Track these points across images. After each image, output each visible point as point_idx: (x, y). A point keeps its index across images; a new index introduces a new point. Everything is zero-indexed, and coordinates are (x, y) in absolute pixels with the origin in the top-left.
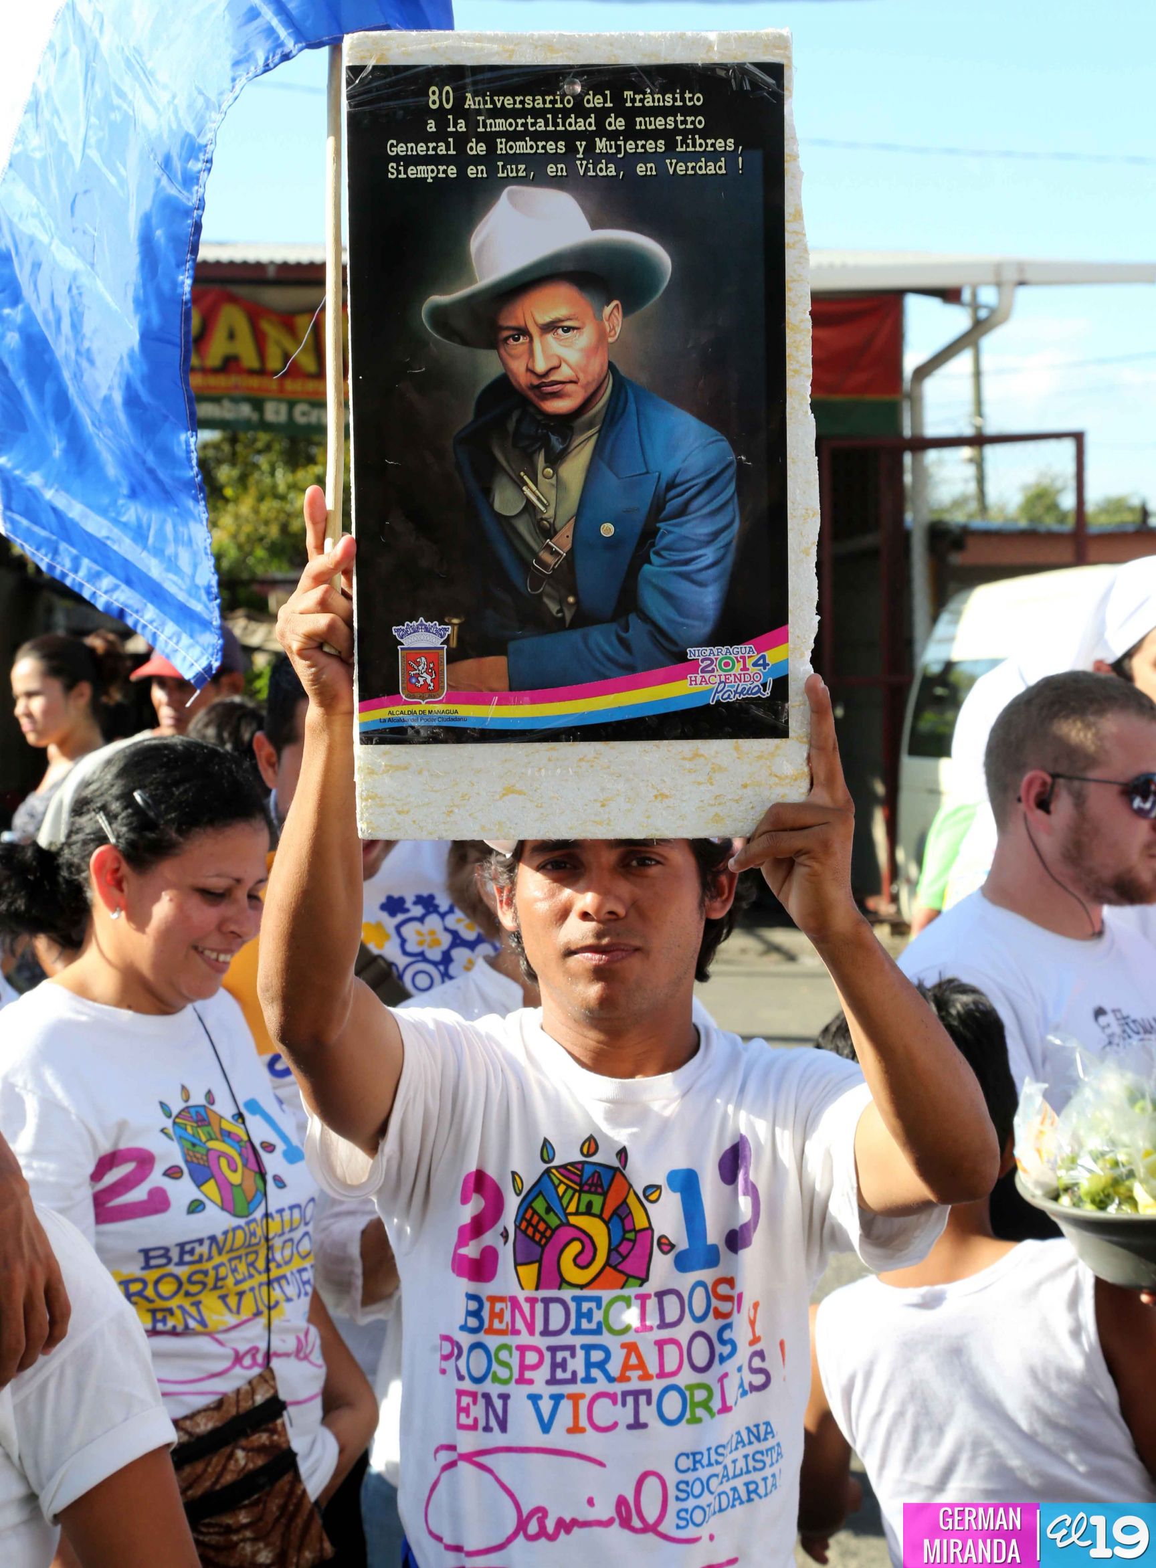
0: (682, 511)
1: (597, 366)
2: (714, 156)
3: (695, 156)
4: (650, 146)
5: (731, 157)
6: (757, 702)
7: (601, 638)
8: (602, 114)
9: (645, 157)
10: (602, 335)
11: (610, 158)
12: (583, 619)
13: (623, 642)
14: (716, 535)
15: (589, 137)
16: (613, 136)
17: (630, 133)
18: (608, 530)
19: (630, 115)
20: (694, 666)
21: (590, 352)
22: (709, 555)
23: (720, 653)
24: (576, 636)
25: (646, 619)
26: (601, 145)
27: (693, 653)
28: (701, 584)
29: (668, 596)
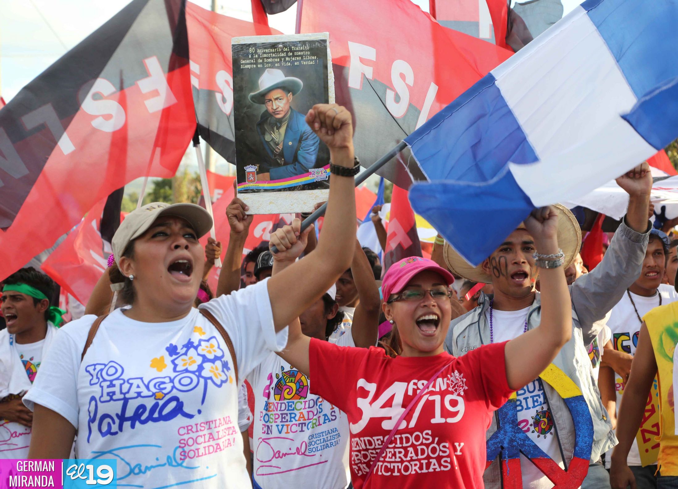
0: (306, 139)
1: (287, 107)
2: (312, 60)
3: (308, 60)
4: (298, 58)
5: (315, 60)
6: (325, 181)
7: (290, 168)
8: (287, 52)
9: (297, 61)
10: (288, 100)
11: (289, 61)
12: (286, 164)
13: (295, 169)
14: (314, 144)
15: (284, 57)
16: (290, 57)
17: (294, 56)
18: (290, 143)
19: (293, 52)
20: (310, 173)
21: (285, 104)
22: (313, 148)
23: (316, 170)
24: (284, 168)
25: (299, 163)
26: (287, 59)
27: (310, 170)
28: (312, 155)
29: (305, 158)
